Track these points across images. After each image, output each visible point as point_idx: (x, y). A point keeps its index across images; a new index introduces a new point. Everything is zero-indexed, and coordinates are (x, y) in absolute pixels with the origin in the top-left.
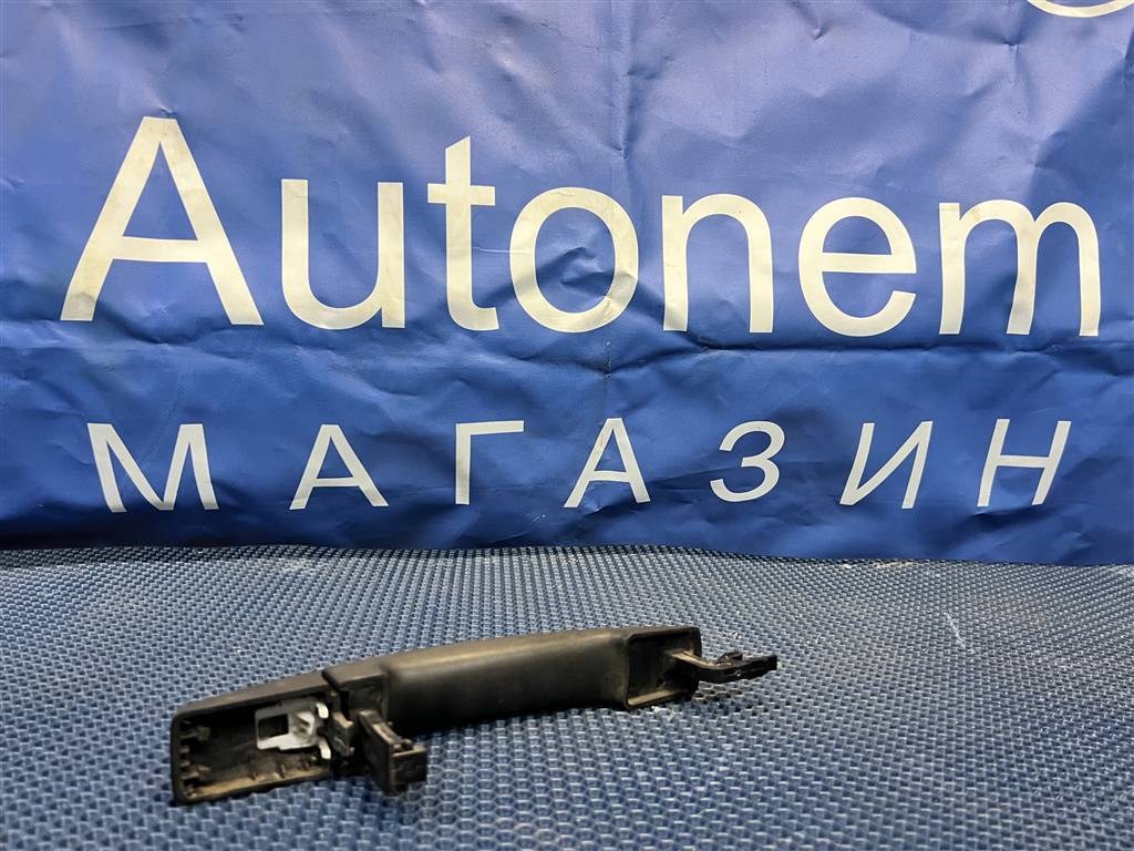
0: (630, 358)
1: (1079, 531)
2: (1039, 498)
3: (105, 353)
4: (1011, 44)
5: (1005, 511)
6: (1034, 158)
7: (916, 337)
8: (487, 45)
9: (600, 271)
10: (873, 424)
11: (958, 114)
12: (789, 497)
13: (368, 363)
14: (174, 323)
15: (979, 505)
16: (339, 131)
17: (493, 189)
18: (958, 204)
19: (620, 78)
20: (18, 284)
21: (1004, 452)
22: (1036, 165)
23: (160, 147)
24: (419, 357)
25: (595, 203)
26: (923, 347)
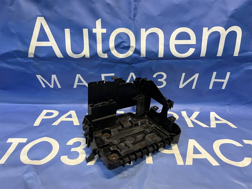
0: (134, 62)
2: (223, 88)
5: (215, 90)
9: (127, 46)
10: (185, 73)
11: (210, 6)
15: (210, 89)
17: (106, 29)
18: (208, 28)
19: (132, 3)
21: (215, 79)
22: (228, 18)
23: (41, 23)
25: (127, 31)
26: (196, 59)
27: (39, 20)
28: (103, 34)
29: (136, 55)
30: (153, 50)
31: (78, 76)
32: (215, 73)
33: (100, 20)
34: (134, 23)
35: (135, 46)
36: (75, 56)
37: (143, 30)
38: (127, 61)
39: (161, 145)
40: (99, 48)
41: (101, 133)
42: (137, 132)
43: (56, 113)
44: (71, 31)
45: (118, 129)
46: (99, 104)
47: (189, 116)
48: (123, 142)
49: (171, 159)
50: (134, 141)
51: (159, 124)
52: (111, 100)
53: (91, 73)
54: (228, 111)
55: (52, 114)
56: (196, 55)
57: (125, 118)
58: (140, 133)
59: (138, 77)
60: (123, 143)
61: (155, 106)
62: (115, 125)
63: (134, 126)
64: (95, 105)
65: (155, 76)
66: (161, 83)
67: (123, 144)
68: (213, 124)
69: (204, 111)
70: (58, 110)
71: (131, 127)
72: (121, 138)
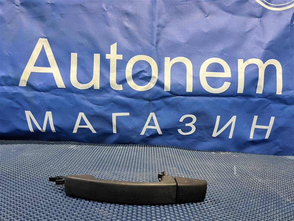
0: (155, 98)
1: (279, 146)
2: (267, 137)
3: (29, 94)
4: (259, 18)
5: (257, 140)
6: (264, 48)
7: (231, 94)
8: (122, 20)
9: (148, 76)
10: (220, 116)
11: (244, 36)
12: (199, 134)
13: (91, 98)
14: (45, 87)
15: (250, 138)
16: (85, 41)
17: (122, 55)
18: (243, 60)
19: (155, 28)
20: (9, 77)
21: (257, 124)
22: (265, 49)
23: (43, 45)
24: (103, 96)
25: (147, 59)
26: (233, 96)
27: (41, 41)
28: (118, 61)
30: (180, 83)
31: (81, 115)
32: (256, 118)
33: (115, 44)
34: (156, 50)
35: (157, 77)
36: (80, 87)
37: (167, 59)
38: (147, 96)
44: (78, 56)
65: (182, 120)
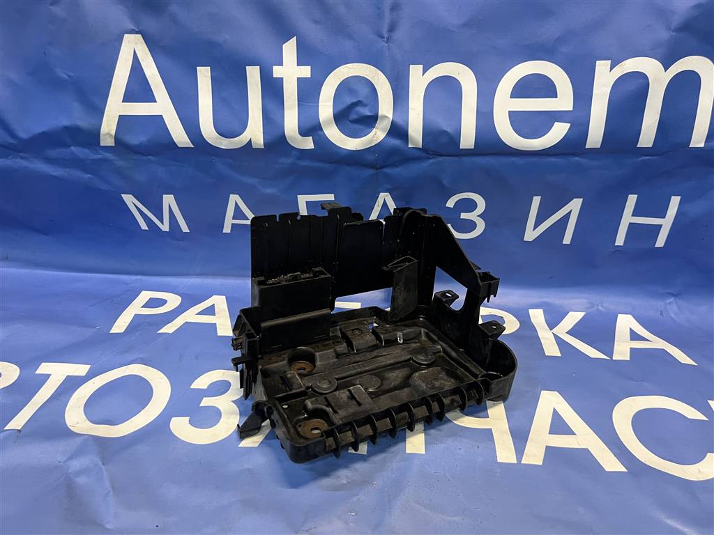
0: (389, 162)
2: (660, 243)
6: (673, 26)
7: (570, 149)
9: (370, 114)
10: (540, 197)
15: (616, 244)
17: (310, 67)
18: (610, 61)
20: (78, 129)
21: (634, 215)
22: (674, 31)
23: (134, 51)
25: (368, 73)
26: (575, 155)
27: (129, 42)
28: (301, 81)
29: (396, 142)
30: (445, 129)
31: (234, 199)
32: (632, 200)
33: (293, 41)
34: (389, 48)
35: (390, 115)
36: (225, 144)
37: (415, 70)
38: (371, 158)
39: (453, 401)
40: (291, 122)
41: (287, 359)
42: (389, 362)
43: (173, 301)
44: (213, 73)
45: (335, 351)
46: (284, 279)
47: (552, 325)
48: (343, 388)
49: (479, 445)
50: (377, 387)
51: (456, 343)
52: (318, 269)
53: (269, 191)
54: (673, 315)
55: (162, 302)
56: (573, 145)
57: (361, 323)
58: (399, 365)
59: (403, 205)
60: (346, 390)
61: (449, 292)
62: (327, 340)
63: (384, 347)
64: (270, 282)
65: (451, 203)
66: (471, 226)
67: (343, 395)
68: (622, 350)
69: (599, 309)
70: (181, 292)
71: (374, 347)
72: (340, 376)
